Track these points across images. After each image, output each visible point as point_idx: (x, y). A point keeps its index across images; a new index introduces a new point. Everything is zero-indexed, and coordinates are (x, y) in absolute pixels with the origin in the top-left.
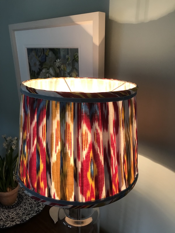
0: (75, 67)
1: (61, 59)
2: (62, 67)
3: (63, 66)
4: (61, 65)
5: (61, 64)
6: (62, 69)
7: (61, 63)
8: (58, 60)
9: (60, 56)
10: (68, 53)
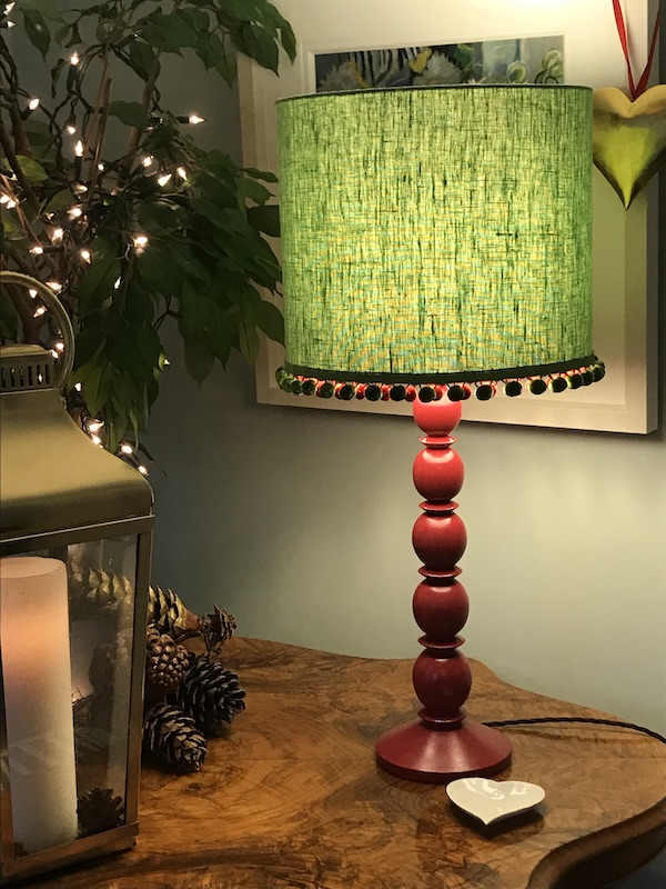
1: (483, 78)
9: (481, 68)
10: (518, 56)
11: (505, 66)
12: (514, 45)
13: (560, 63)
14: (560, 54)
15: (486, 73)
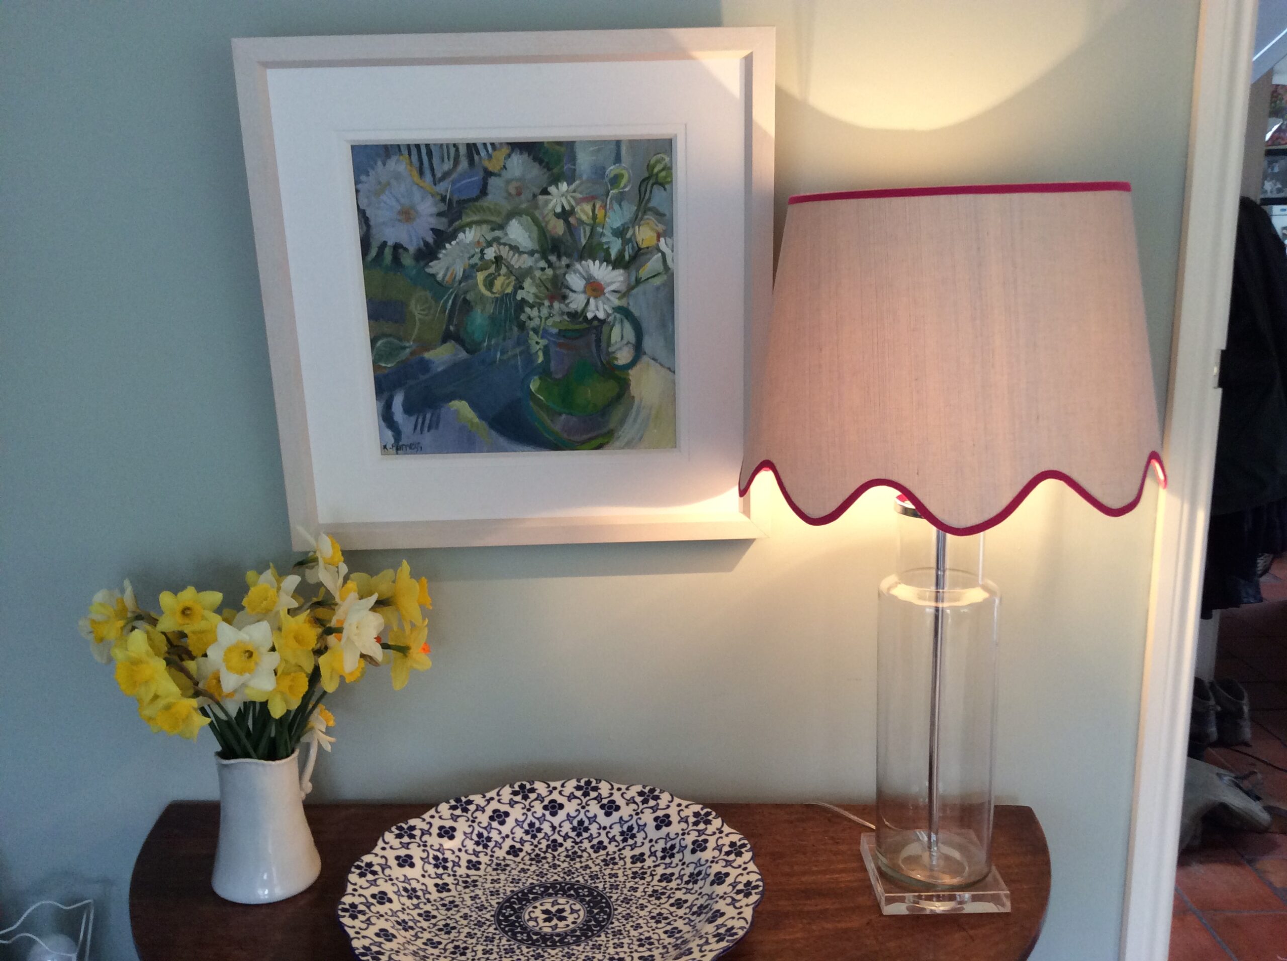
0: (652, 204)
1: (577, 182)
2: (583, 211)
3: (588, 208)
4: (578, 204)
5: (579, 202)
6: (584, 218)
7: (578, 195)
8: (564, 186)
9: (575, 170)
10: (618, 159)
11: (604, 169)
12: (613, 146)
13: (668, 169)
14: (667, 159)
15: (581, 177)
